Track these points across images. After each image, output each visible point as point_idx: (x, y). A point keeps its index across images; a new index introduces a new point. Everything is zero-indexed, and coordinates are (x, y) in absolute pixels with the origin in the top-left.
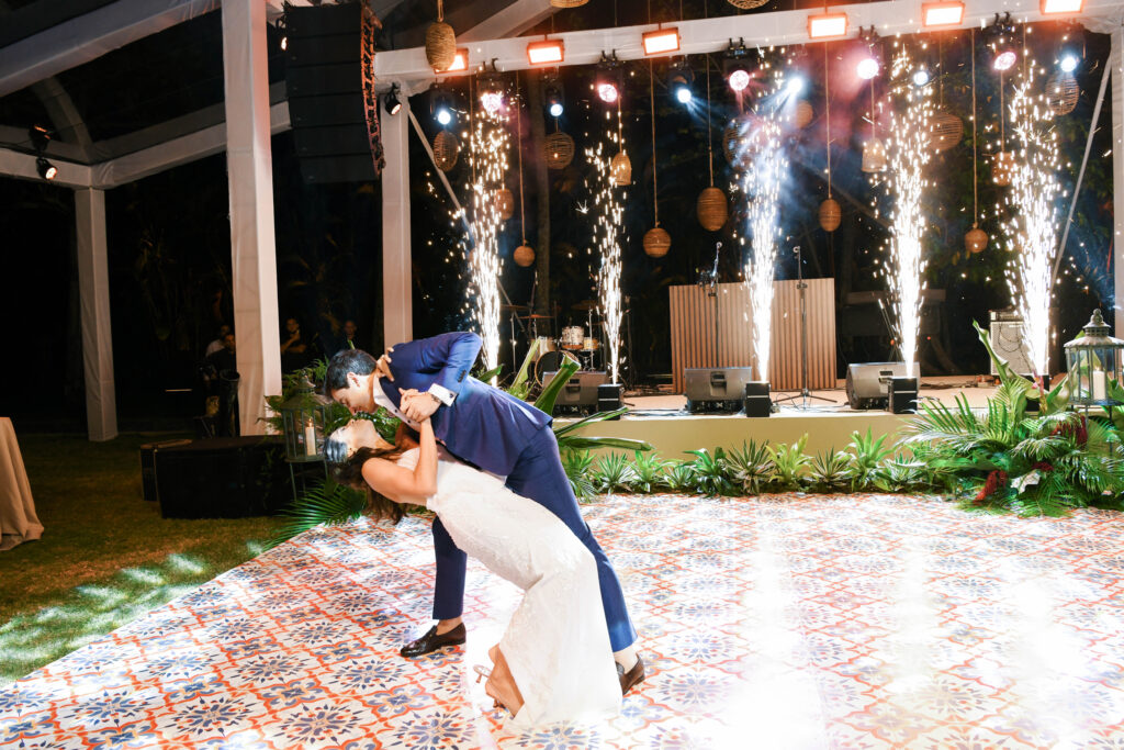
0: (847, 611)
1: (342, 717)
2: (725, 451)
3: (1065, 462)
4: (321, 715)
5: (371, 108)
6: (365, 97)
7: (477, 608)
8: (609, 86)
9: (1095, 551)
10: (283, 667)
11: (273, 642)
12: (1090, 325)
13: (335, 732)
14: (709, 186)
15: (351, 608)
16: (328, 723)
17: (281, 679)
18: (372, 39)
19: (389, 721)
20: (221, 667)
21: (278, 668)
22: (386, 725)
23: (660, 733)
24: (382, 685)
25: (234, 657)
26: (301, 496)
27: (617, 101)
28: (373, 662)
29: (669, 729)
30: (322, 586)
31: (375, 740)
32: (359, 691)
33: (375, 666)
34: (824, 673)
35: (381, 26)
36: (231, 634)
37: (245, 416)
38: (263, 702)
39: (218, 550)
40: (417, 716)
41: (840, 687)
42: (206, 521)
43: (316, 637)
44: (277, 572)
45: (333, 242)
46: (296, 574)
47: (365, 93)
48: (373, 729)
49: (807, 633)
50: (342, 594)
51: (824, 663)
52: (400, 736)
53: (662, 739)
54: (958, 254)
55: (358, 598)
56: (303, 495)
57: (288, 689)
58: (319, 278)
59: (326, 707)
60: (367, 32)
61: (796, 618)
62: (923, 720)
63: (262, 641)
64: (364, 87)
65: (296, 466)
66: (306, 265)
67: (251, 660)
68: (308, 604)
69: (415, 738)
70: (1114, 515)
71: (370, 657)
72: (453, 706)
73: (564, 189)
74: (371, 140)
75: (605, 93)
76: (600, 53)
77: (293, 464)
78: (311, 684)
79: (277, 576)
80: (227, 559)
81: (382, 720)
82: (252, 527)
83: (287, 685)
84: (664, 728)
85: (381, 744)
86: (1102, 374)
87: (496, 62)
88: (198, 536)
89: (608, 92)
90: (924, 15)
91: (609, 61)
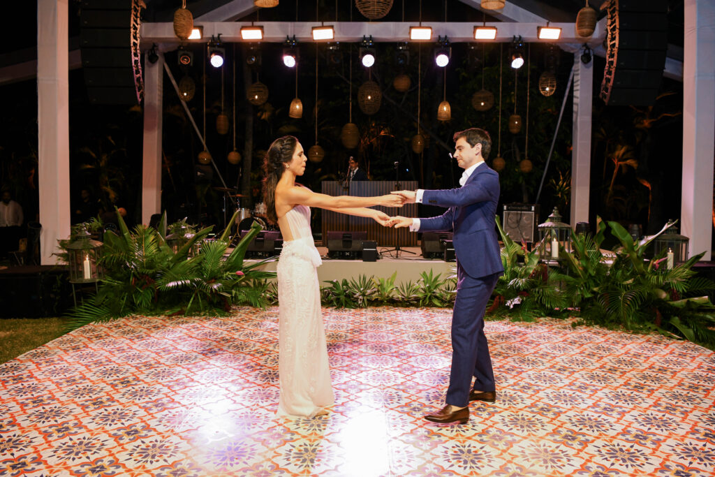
0: (408, 375)
1: (94, 444)
2: (348, 281)
3: (535, 292)
4: (81, 443)
5: (137, 58)
6: (133, 51)
7: (189, 375)
8: (291, 57)
9: (547, 341)
10: (58, 413)
11: (52, 398)
12: (552, 215)
13: (89, 453)
14: (349, 122)
15: (107, 376)
16: (84, 448)
17: (56, 421)
18: (139, 15)
19: (125, 446)
20: (15, 414)
21: (54, 414)
22: (123, 448)
23: (292, 448)
24: (123, 424)
25: (25, 408)
26: (79, 304)
27: (295, 67)
28: (118, 409)
29: (297, 446)
30: (89, 362)
31: (115, 457)
32: (107, 428)
33: (119, 411)
34: (390, 412)
35: (145, 7)
36: (25, 393)
37: (45, 252)
38: (42, 436)
39: (22, 339)
40: (143, 442)
41: (399, 419)
42: (15, 320)
43: (82, 395)
44: (59, 353)
45: (112, 141)
46: (72, 354)
47: (133, 49)
48: (114, 451)
49: (384, 389)
50: (102, 367)
51: (392, 406)
52: (131, 455)
53: (293, 452)
55: (112, 369)
56: (81, 304)
57: (60, 427)
58: (102, 164)
59: (84, 438)
60: (136, 10)
61: (379, 380)
62: (442, 437)
63: (45, 397)
64: (132, 45)
65: (77, 286)
66: (94, 155)
67: (37, 409)
68: (78, 374)
69: (141, 456)
70: (559, 321)
71: (116, 406)
72: (166, 435)
73: (263, 117)
74: (135, 79)
75: (288, 61)
76: (286, 36)
77: (75, 284)
78: (76, 424)
79: (59, 356)
80: (27, 345)
81: (120, 445)
82: (46, 325)
83: (59, 425)
84: (294, 445)
85: (118, 460)
86: (557, 243)
87: (221, 36)
88: (8, 330)
89: (289, 61)
90: (474, 32)
91: (291, 41)
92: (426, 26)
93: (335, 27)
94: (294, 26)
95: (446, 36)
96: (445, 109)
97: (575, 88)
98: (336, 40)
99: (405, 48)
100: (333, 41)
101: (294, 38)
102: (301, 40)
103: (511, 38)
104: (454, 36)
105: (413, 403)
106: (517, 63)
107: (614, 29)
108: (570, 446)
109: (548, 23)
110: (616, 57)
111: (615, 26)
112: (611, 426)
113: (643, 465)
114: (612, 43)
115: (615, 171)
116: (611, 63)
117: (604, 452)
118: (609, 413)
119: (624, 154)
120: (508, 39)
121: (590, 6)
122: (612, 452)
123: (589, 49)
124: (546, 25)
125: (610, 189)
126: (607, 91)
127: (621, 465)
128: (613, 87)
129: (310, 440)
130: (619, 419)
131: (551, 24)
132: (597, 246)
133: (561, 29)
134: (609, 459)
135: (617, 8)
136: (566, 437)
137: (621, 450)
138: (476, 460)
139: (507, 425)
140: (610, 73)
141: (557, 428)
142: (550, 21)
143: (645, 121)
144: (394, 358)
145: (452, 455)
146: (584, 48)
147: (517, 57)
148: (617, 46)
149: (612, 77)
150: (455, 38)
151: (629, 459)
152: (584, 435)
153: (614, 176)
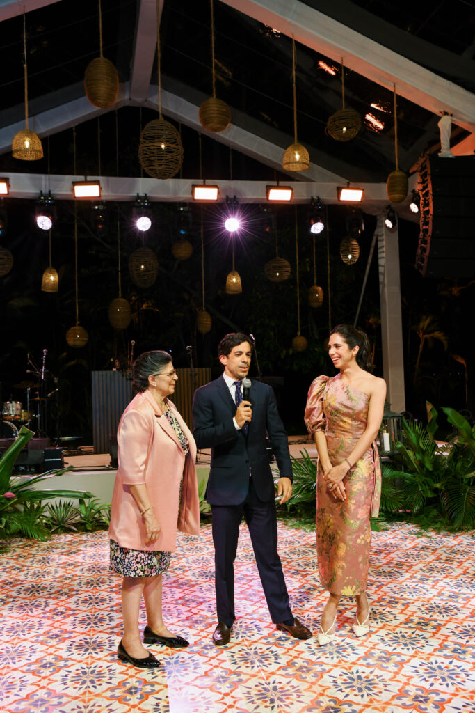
0: (193, 608)
8: (46, 218)
14: (117, 297)
27: (51, 229)
54: (285, 351)
75: (42, 222)
76: (39, 192)
86: (388, 435)
89: (44, 223)
90: (267, 193)
91: (46, 198)
92: (211, 184)
93: (101, 183)
94: (49, 179)
95: (235, 197)
96: (234, 280)
97: (380, 255)
98: (102, 198)
99: (187, 209)
100: (98, 199)
101: (50, 194)
102: (58, 197)
103: (307, 200)
104: (244, 197)
105: (204, 640)
106: (317, 228)
107: (426, 195)
108: (385, 669)
109: (348, 184)
110: (430, 225)
111: (428, 191)
112: (427, 642)
113: (464, 682)
114: (425, 210)
115: (421, 346)
116: (426, 231)
117: (421, 671)
118: (424, 628)
119: (429, 326)
120: (305, 200)
121: (401, 170)
122: (430, 671)
123: (394, 212)
124: (346, 186)
125: (417, 366)
126: (423, 261)
127: (441, 684)
128: (429, 258)
129: (84, 701)
130: (434, 633)
131: (352, 184)
132: (430, 435)
133: (363, 190)
134: (427, 679)
135: (429, 172)
136: (380, 658)
137: (440, 667)
138: (284, 697)
139: (314, 654)
140: (425, 242)
141: (369, 651)
142: (350, 181)
143: (453, 289)
144: (174, 589)
145: (256, 694)
146: (388, 210)
147: (316, 221)
148: (431, 212)
149: (428, 246)
150: (246, 199)
151: (449, 677)
152: (399, 654)
153: (420, 352)
